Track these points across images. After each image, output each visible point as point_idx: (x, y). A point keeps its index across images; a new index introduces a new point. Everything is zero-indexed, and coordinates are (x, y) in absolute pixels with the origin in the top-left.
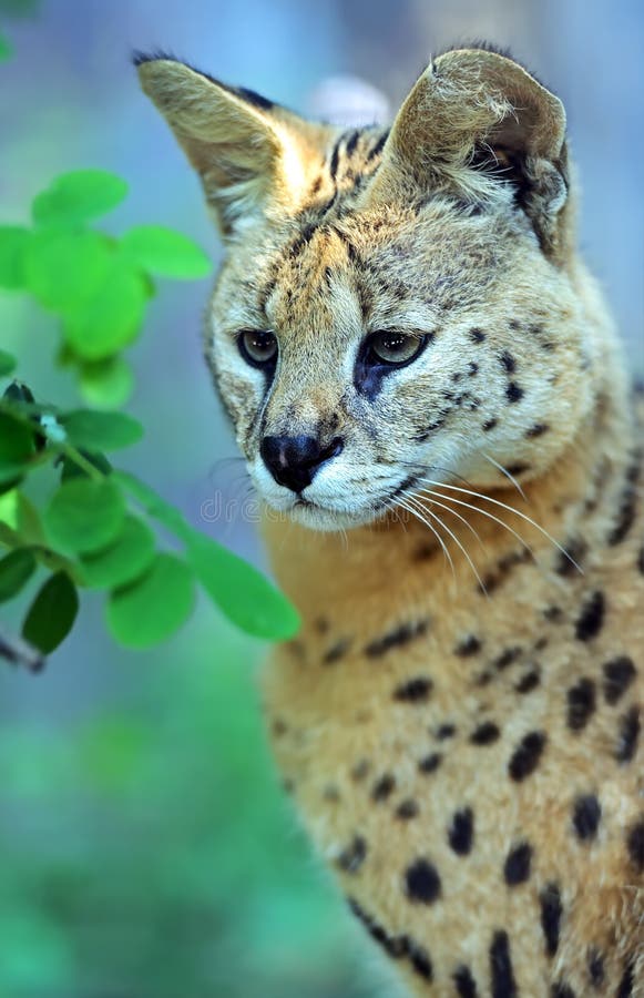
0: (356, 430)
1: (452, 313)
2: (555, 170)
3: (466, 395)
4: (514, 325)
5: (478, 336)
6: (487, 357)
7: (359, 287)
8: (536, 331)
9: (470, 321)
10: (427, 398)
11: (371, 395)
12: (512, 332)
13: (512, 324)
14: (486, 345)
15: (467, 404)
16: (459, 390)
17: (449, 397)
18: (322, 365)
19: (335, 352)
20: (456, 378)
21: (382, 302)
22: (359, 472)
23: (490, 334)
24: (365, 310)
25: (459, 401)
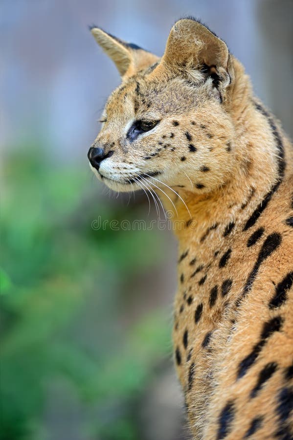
0: (119, 150)
1: (168, 115)
2: (225, 72)
3: (169, 145)
4: (193, 123)
5: (176, 124)
6: (179, 133)
7: (136, 101)
8: (203, 127)
9: (174, 118)
10: (151, 143)
11: (132, 140)
12: (192, 126)
13: (192, 122)
14: (179, 127)
15: (169, 149)
16: (166, 142)
17: (160, 144)
18: (116, 126)
19: (123, 123)
20: (164, 137)
21: (141, 108)
22: (115, 165)
23: (181, 124)
24: (136, 109)
25: (165, 147)
